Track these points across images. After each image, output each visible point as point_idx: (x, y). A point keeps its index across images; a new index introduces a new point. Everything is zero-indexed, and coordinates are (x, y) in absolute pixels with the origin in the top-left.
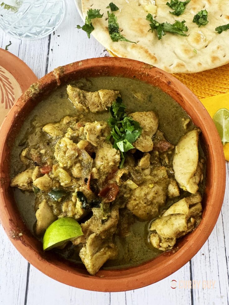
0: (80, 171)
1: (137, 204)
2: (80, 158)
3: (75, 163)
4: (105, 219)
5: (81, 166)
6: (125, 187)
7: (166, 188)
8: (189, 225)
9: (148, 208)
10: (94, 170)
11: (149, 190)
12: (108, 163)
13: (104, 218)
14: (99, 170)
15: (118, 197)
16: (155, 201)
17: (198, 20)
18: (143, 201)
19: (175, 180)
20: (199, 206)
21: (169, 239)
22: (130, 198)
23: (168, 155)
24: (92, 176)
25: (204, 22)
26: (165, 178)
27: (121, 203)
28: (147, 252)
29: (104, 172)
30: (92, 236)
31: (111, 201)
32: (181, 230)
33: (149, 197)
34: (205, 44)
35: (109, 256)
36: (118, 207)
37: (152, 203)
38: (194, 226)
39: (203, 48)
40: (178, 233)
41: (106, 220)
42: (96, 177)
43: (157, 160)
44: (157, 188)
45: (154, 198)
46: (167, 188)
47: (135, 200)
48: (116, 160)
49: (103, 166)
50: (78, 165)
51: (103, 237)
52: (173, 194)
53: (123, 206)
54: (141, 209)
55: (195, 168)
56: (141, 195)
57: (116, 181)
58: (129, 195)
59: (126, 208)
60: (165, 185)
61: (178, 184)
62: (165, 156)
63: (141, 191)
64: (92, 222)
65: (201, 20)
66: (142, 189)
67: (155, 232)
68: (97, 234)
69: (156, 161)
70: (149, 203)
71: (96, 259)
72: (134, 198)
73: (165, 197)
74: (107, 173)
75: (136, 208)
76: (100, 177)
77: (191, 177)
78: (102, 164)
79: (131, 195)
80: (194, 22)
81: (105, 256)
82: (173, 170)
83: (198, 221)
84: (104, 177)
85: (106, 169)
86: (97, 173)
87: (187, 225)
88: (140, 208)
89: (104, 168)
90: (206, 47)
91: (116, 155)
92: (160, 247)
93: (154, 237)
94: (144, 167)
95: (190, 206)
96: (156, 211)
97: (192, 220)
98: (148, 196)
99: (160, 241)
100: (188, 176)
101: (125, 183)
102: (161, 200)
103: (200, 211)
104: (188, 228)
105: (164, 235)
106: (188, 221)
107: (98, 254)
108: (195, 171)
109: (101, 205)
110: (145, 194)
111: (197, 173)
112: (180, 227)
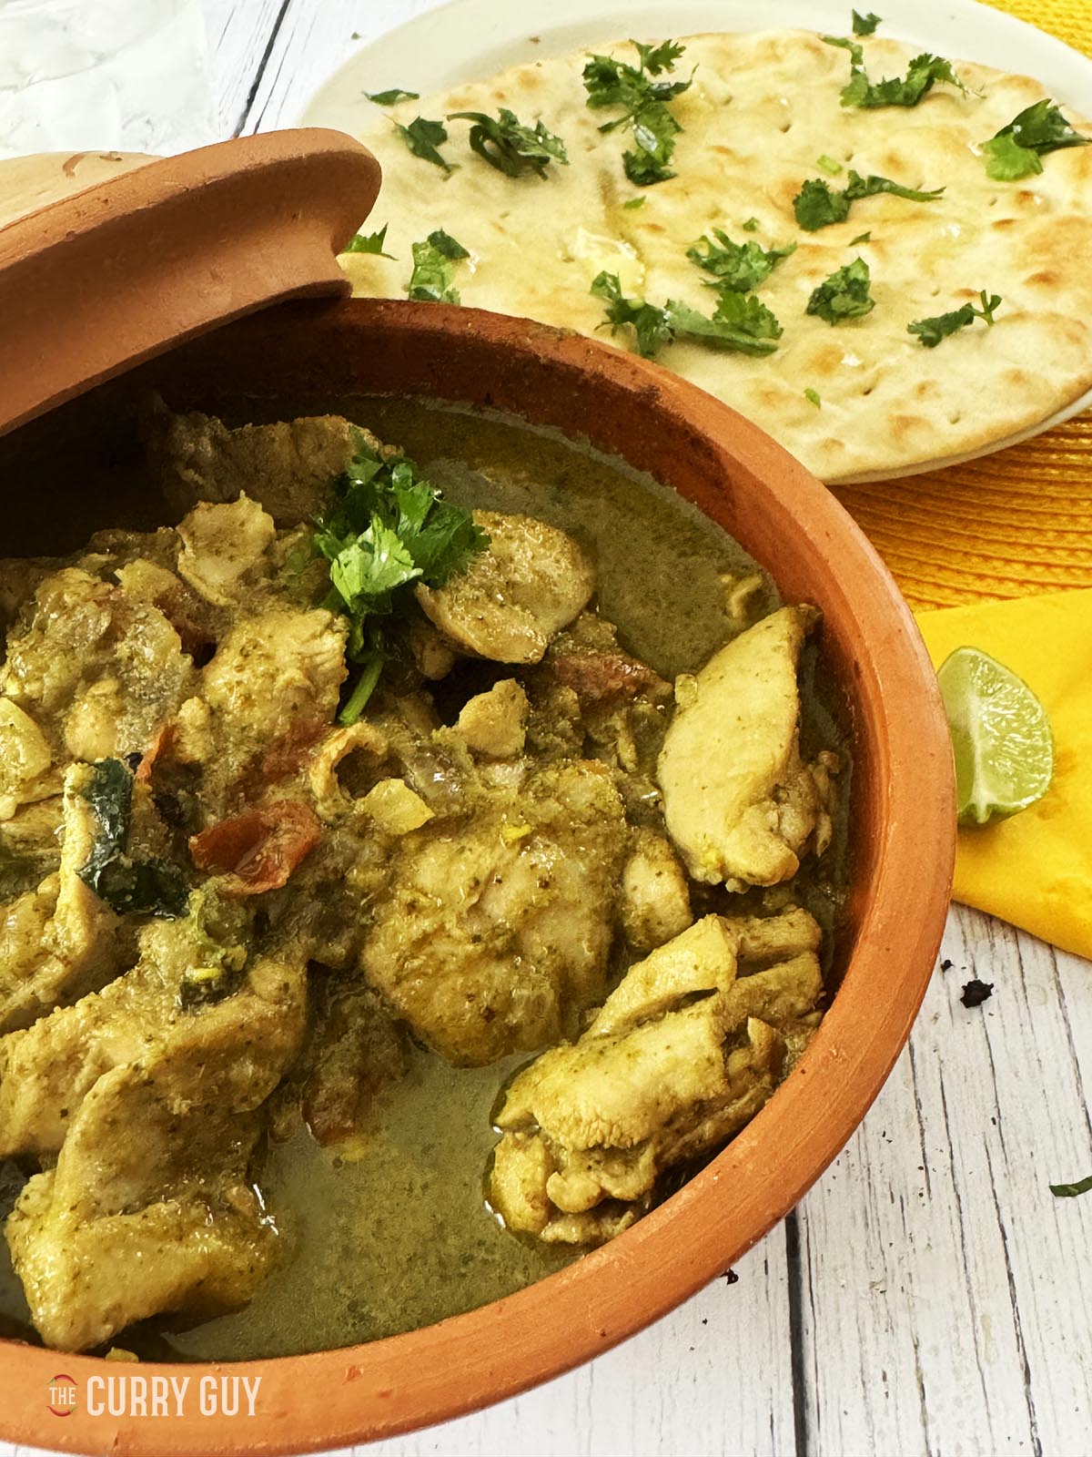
0: (110, 721)
1: (424, 940)
2: (122, 649)
3: (91, 675)
4: (207, 982)
5: (121, 692)
6: (364, 829)
7: (608, 871)
8: (739, 1060)
9: (490, 977)
10: (192, 712)
11: (501, 857)
12: (273, 677)
13: (197, 975)
14: (215, 712)
15: (310, 879)
16: (537, 942)
17: (828, 301)
18: (460, 920)
19: (669, 839)
20: (805, 969)
21: (608, 1153)
22: (384, 896)
23: (632, 721)
24: (169, 743)
25: (856, 308)
26: (603, 815)
27: (329, 926)
28: (465, 1263)
29: (243, 729)
30: (106, 1083)
31: (261, 887)
32: (686, 1086)
33: (503, 906)
34: (864, 379)
36: (300, 944)
37: (511, 947)
38: (767, 1078)
39: (851, 393)
40: (666, 1109)
41: (216, 995)
42: (194, 748)
43: (570, 733)
44: (547, 857)
45: (531, 916)
46: (620, 880)
47: (412, 907)
48: (318, 659)
49: (237, 691)
50: (107, 686)
51: (179, 1106)
52: (651, 909)
53: (339, 949)
54: (445, 976)
55: (779, 754)
56: (450, 888)
57: (310, 791)
58: (376, 876)
59: (352, 970)
60: (602, 851)
61: (681, 859)
62: (617, 722)
63: (451, 860)
64: (120, 999)
65: (838, 303)
66: (462, 850)
67: (527, 1125)
68: (137, 1068)
69: (563, 735)
70: (499, 943)
71: (106, 1247)
72: (405, 896)
73: (604, 934)
74: (262, 738)
75: (416, 963)
76: (221, 751)
77: (755, 801)
78: (239, 683)
79: (392, 879)
80: (811, 311)
82: (658, 787)
83: (794, 1043)
84: (235, 761)
85: (257, 712)
86: (201, 729)
87: (726, 1063)
88: (439, 970)
89: (248, 700)
90: (867, 393)
91: (321, 635)
92: (553, 1212)
93: (518, 1156)
94: (481, 742)
95: (747, 964)
96: (539, 1002)
97: (755, 1029)
98: (493, 894)
99: (553, 1166)
100: (736, 792)
101: (360, 806)
102: (579, 940)
103: (811, 993)
104: (729, 1079)
105: (578, 1121)
106: (733, 1039)
107: (134, 1221)
108: (774, 774)
109: (197, 897)
110: (477, 883)
111: (794, 794)
112: (676, 1064)
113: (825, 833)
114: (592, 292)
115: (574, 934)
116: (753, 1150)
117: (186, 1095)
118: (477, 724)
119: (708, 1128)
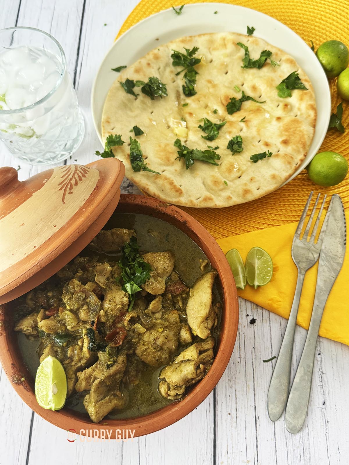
0: (87, 314)
1: (146, 349)
2: (88, 300)
3: (82, 305)
4: (111, 364)
5: (88, 308)
6: (134, 331)
7: (177, 332)
8: (198, 371)
9: (157, 354)
10: (102, 312)
11: (158, 334)
12: (116, 306)
13: (109, 363)
14: (106, 312)
15: (126, 341)
16: (165, 347)
17: (232, 146)
18: (152, 346)
19: (188, 325)
20: (210, 353)
21: (178, 387)
22: (139, 342)
23: (182, 298)
24: (99, 319)
25: (239, 149)
26: (176, 322)
27: (129, 348)
28: (155, 401)
29: (111, 315)
30: (97, 382)
31: (117, 345)
32: (190, 377)
33: (159, 342)
34: (238, 174)
35: (115, 404)
36: (125, 352)
37: (161, 349)
38: (203, 374)
39: (235, 179)
40: (187, 380)
41: (112, 365)
42: (103, 320)
43: (170, 303)
44: (167, 332)
45: (164, 343)
46: (179, 333)
47: (143, 345)
48: (124, 302)
49: (110, 308)
50: (85, 307)
51: (108, 384)
52: (185, 339)
53: (131, 352)
54: (150, 355)
55: (207, 312)
56: (150, 340)
57: (124, 325)
58: (137, 340)
59: (134, 354)
60: (176, 329)
61: (190, 330)
62: (179, 299)
63: (150, 335)
64: (97, 367)
65: (236, 147)
66: (151, 333)
67: (164, 380)
68: (101, 380)
69: (169, 304)
70: (159, 349)
71: (100, 407)
72: (142, 343)
73: (177, 343)
74: (115, 316)
75: (145, 353)
76: (108, 320)
77: (202, 322)
78: (110, 307)
79: (140, 339)
80: (228, 148)
81: (110, 404)
82: (186, 315)
83: (208, 368)
84: (111, 321)
85: (113, 312)
86: (104, 316)
87: (196, 372)
88: (149, 354)
89: (112, 310)
90: (239, 177)
91: (124, 297)
92: (169, 395)
93: (163, 386)
94: (154, 311)
95: (200, 353)
96: (166, 358)
97: (201, 366)
98: (157, 340)
99: (169, 389)
100: (199, 320)
101: (133, 327)
102: (173, 345)
103: (211, 357)
104: (197, 375)
105: (173, 382)
106: (197, 368)
107: (103, 401)
108: (206, 316)
109: (107, 349)
110: (154, 339)
111: (210, 318)
112: (188, 373)
113: (216, 323)
114: (175, 145)
115: (171, 345)
116: (200, 390)
117: (109, 382)
118: (153, 308)
119: (194, 382)
